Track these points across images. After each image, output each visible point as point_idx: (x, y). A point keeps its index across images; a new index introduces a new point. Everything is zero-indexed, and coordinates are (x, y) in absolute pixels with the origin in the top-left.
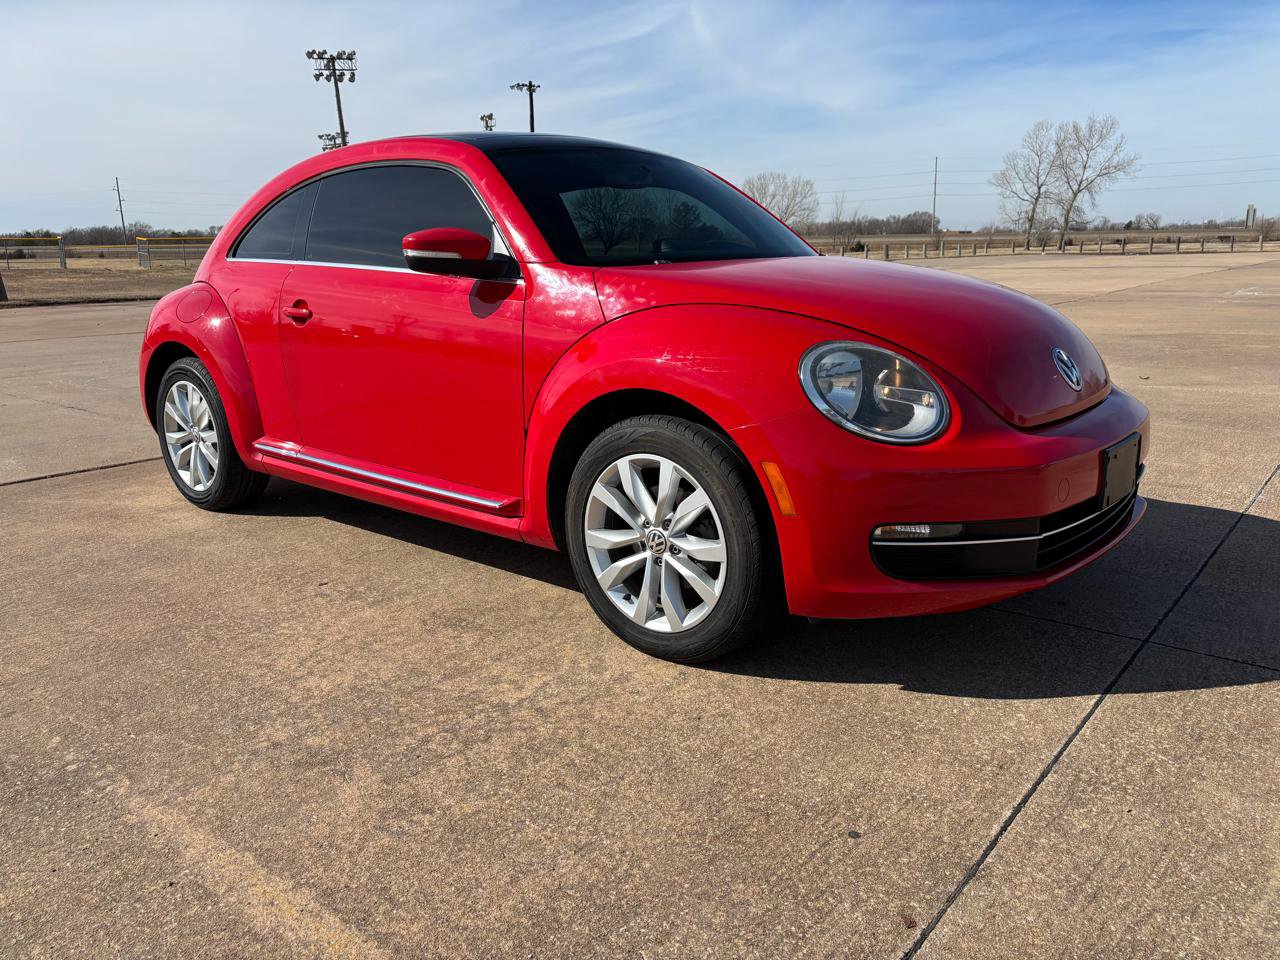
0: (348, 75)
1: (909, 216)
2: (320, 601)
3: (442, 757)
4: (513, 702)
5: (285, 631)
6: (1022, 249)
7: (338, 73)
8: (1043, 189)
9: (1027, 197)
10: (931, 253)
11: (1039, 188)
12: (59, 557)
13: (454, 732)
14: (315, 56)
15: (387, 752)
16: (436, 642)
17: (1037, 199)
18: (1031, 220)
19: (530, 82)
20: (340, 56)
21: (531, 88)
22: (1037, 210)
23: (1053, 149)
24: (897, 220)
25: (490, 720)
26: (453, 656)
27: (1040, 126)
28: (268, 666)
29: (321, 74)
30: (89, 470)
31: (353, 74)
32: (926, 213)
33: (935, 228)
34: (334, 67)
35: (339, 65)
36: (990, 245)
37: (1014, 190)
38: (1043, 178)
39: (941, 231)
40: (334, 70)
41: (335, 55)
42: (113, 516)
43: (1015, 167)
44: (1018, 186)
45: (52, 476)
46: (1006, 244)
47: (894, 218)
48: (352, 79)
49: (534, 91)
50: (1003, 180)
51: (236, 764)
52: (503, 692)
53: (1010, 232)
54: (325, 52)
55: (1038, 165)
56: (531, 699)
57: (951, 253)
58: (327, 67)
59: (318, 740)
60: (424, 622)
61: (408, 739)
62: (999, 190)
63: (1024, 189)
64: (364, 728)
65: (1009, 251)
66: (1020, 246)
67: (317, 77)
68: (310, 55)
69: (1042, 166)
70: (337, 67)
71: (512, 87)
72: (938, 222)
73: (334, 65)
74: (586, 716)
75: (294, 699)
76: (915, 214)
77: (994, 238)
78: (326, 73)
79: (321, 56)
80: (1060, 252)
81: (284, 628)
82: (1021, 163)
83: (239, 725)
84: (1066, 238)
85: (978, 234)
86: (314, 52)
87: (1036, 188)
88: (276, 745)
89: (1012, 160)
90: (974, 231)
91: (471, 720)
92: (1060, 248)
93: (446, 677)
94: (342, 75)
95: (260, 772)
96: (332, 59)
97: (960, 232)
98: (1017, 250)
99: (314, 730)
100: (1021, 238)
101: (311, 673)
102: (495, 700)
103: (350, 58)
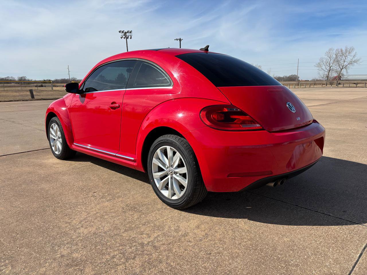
0: (130, 37)
1: (290, 76)
2: (93, 198)
3: (117, 265)
4: (146, 242)
5: (79, 209)
6: (325, 85)
7: (127, 36)
8: (331, 68)
9: (326, 70)
10: (296, 87)
11: (330, 68)
12: (19, 179)
13: (123, 254)
14: (121, 32)
15: (99, 262)
16: (125, 216)
17: (329, 71)
18: (328, 77)
19: (180, 38)
20: (128, 32)
21: (180, 40)
22: (329, 74)
23: (334, 56)
24: (286, 77)
25: (137, 250)
26: (130, 222)
27: (330, 50)
28: (69, 223)
29: (123, 37)
30: (39, 150)
31: (131, 37)
32: (295, 75)
33: (298, 79)
34: (126, 35)
35: (127, 34)
36: (315, 84)
37: (322, 68)
38: (331, 65)
39: (299, 80)
40: (126, 36)
41: (126, 32)
42: (41, 165)
43: (323, 61)
44: (324, 67)
45: (28, 152)
46: (319, 84)
47: (285, 76)
48: (131, 38)
49: (181, 41)
50: (319, 65)
51: (47, 263)
52: (143, 238)
53: (321, 80)
54: (124, 31)
55: (330, 61)
56: (152, 242)
57: (303, 87)
58: (124, 35)
59: (77, 255)
60: (123, 208)
61: (107, 257)
62: (318, 68)
63: (325, 68)
64: (94, 251)
65: (321, 86)
66: (324, 85)
67: (121, 38)
68: (120, 32)
69: (331, 61)
70: (127, 35)
71: (175, 40)
72: (299, 78)
73: (126, 34)
74: (170, 250)
75: (74, 237)
76: (292, 75)
77: (316, 82)
78: (124, 36)
79: (123, 32)
80: (337, 86)
81: (79, 208)
82: (325, 61)
83: (53, 247)
84: (338, 82)
85: (311, 81)
86: (121, 31)
87: (329, 68)
88: (62, 256)
89: (322, 60)
91: (130, 249)
92: (337, 85)
93: (126, 231)
94: (128, 37)
95: (54, 268)
96: (126, 33)
97: (305, 81)
99: (77, 250)
100: (324, 82)
101: (82, 227)
102: (140, 241)
103: (130, 32)
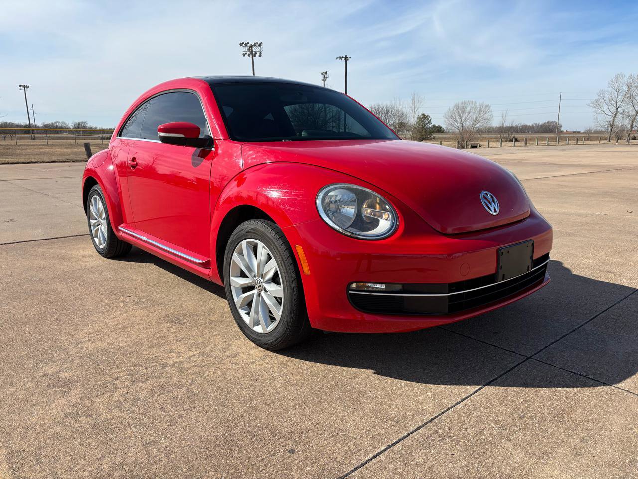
0: (258, 54)
1: (545, 123)
6: (607, 141)
7: (254, 53)
8: (619, 110)
9: (610, 113)
10: (553, 143)
11: (617, 109)
14: (244, 45)
17: (615, 115)
18: (612, 126)
19: (346, 56)
20: (255, 45)
21: (346, 59)
22: (615, 121)
23: (625, 88)
24: (538, 126)
27: (618, 76)
29: (246, 54)
31: (261, 53)
32: (554, 122)
33: (559, 129)
35: (254, 49)
36: (589, 139)
37: (603, 110)
38: (619, 103)
39: (562, 132)
40: (252, 51)
41: (253, 44)
43: (603, 98)
44: (605, 108)
46: (596, 138)
47: (536, 124)
48: (260, 56)
49: (348, 60)
50: (597, 104)
53: (601, 132)
54: (248, 43)
55: (616, 96)
57: (564, 143)
58: (249, 50)
62: (594, 109)
63: (610, 109)
65: (597, 142)
66: (605, 140)
67: (244, 55)
68: (241, 45)
69: (619, 97)
70: (253, 50)
71: (337, 58)
72: (561, 126)
73: (252, 49)
76: (548, 122)
77: (591, 135)
78: (248, 53)
79: (246, 45)
80: (627, 143)
82: (607, 96)
84: (631, 136)
85: (583, 133)
86: (243, 43)
87: (615, 109)
89: (601, 94)
90: (582, 131)
92: (627, 141)
94: (256, 54)
96: (251, 46)
97: (574, 132)
98: (602, 142)
100: (607, 136)
103: (260, 46)
